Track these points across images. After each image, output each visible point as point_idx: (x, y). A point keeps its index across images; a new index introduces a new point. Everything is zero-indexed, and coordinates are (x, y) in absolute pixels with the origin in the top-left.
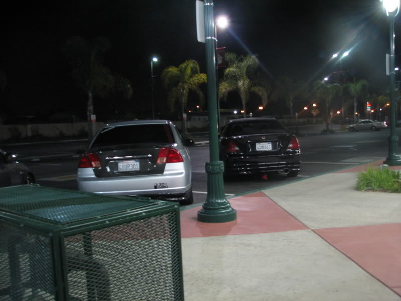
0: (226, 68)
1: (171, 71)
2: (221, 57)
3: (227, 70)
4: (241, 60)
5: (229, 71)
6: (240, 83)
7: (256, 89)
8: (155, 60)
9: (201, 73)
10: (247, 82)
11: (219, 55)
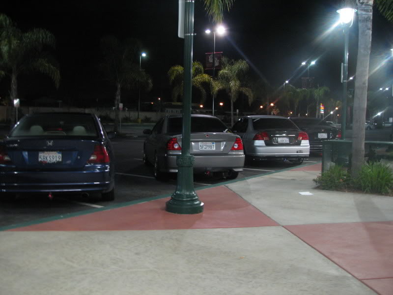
0: (220, 70)
1: (176, 70)
2: (218, 61)
3: (221, 72)
4: (232, 64)
5: (223, 73)
6: (232, 84)
7: (244, 90)
8: (144, 55)
9: (204, 73)
10: (238, 83)
11: (216, 59)
